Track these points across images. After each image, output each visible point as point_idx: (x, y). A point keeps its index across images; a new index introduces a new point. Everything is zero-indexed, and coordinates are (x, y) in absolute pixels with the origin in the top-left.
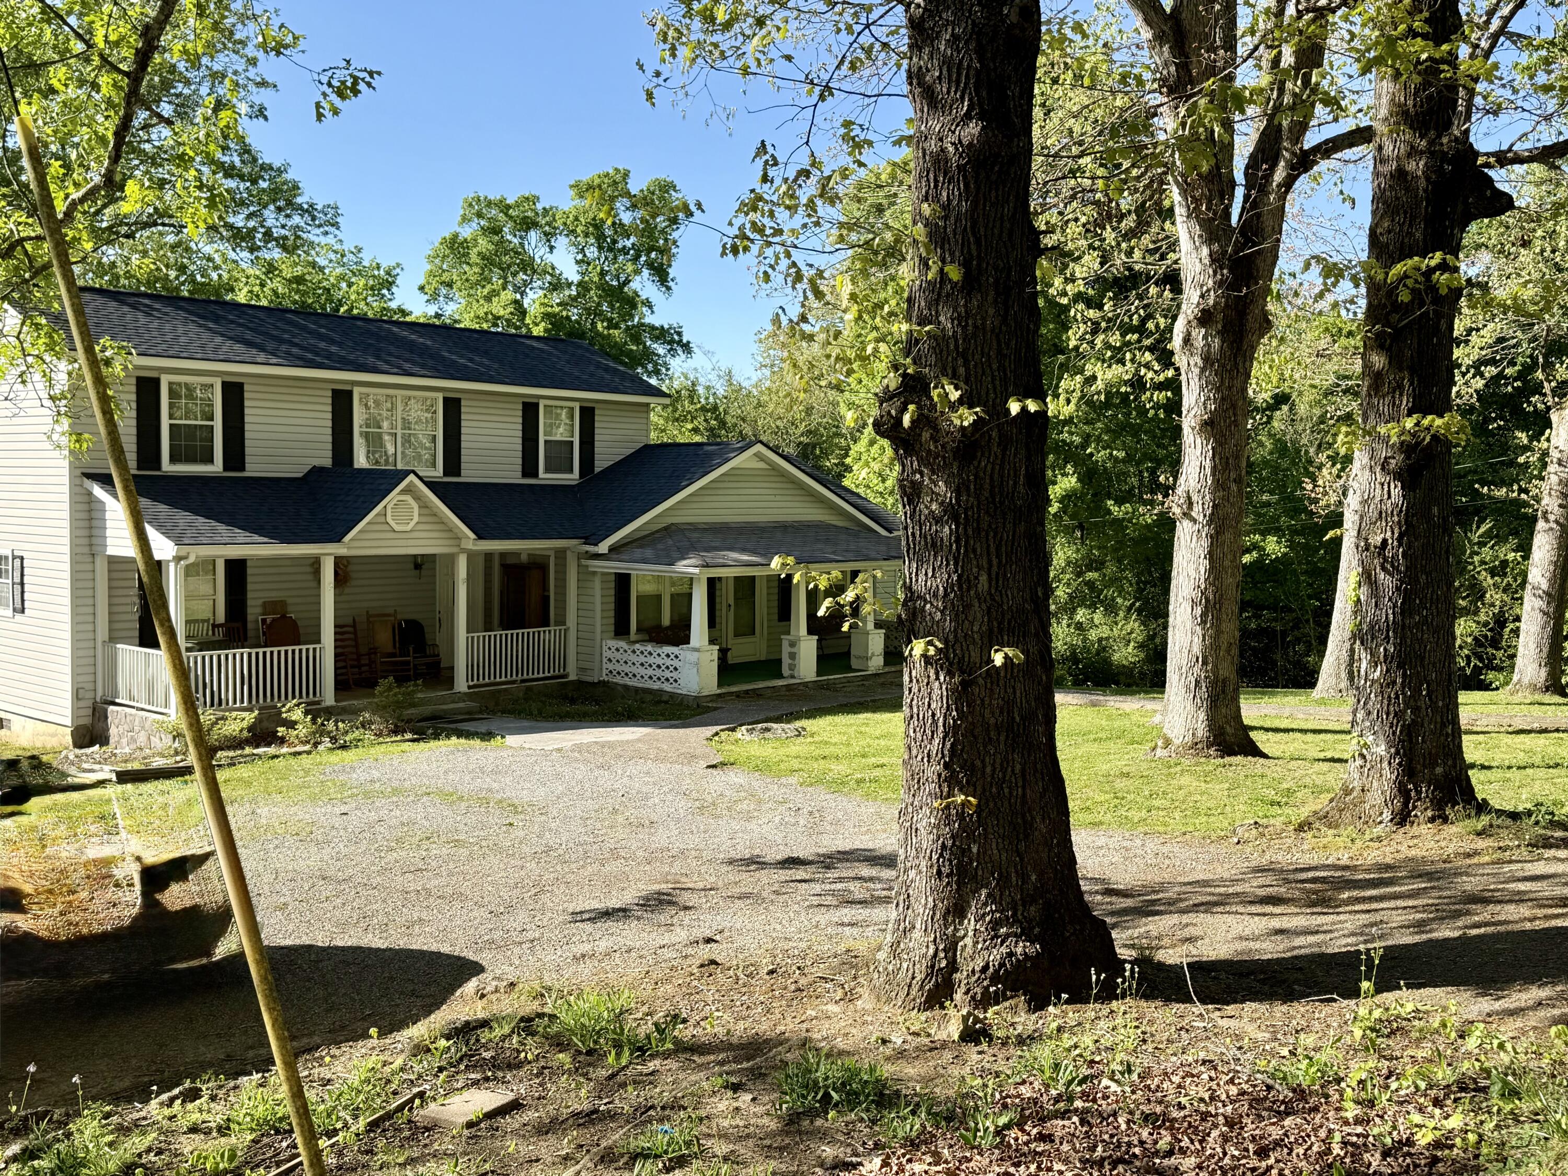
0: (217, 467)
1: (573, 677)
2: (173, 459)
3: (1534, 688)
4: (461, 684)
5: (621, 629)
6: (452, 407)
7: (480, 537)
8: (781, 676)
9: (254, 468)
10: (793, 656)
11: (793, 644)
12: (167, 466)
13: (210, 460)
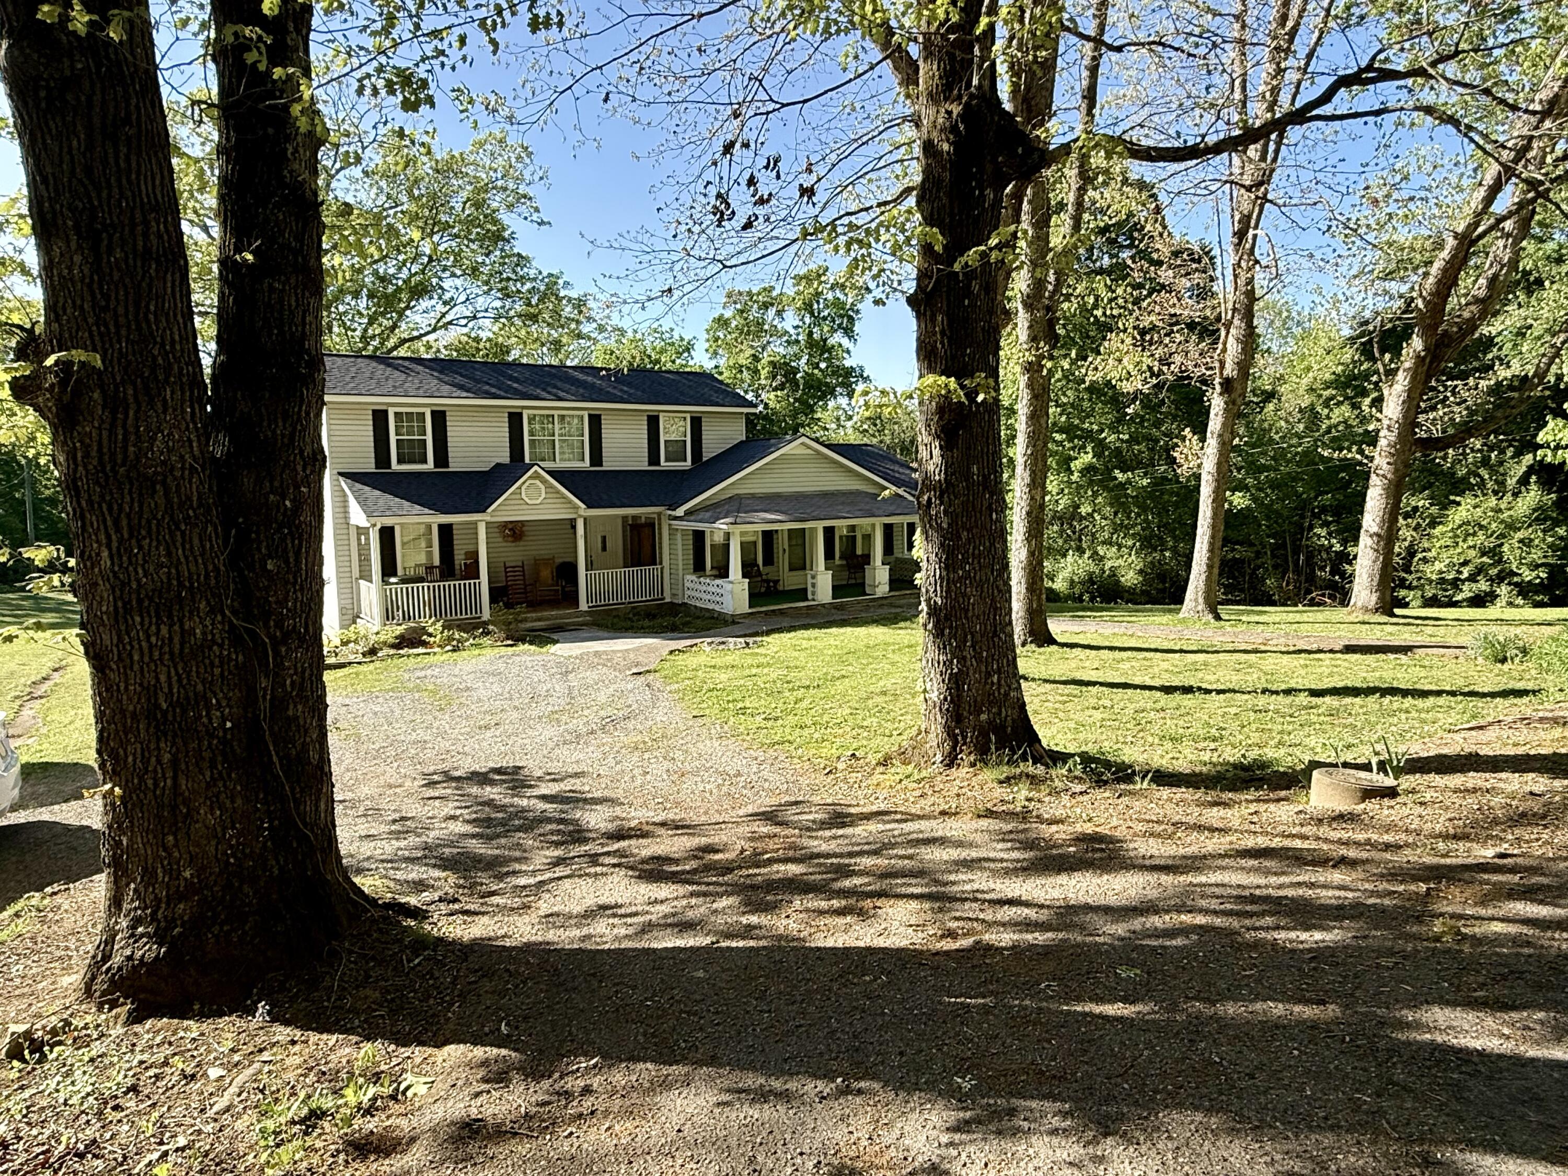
0: (430, 465)
1: (668, 600)
2: (400, 461)
3: (1366, 610)
4: (583, 606)
5: (699, 567)
6: (595, 421)
7: (589, 507)
8: (806, 599)
9: (457, 464)
10: (814, 585)
11: (813, 577)
12: (395, 466)
13: (425, 461)
